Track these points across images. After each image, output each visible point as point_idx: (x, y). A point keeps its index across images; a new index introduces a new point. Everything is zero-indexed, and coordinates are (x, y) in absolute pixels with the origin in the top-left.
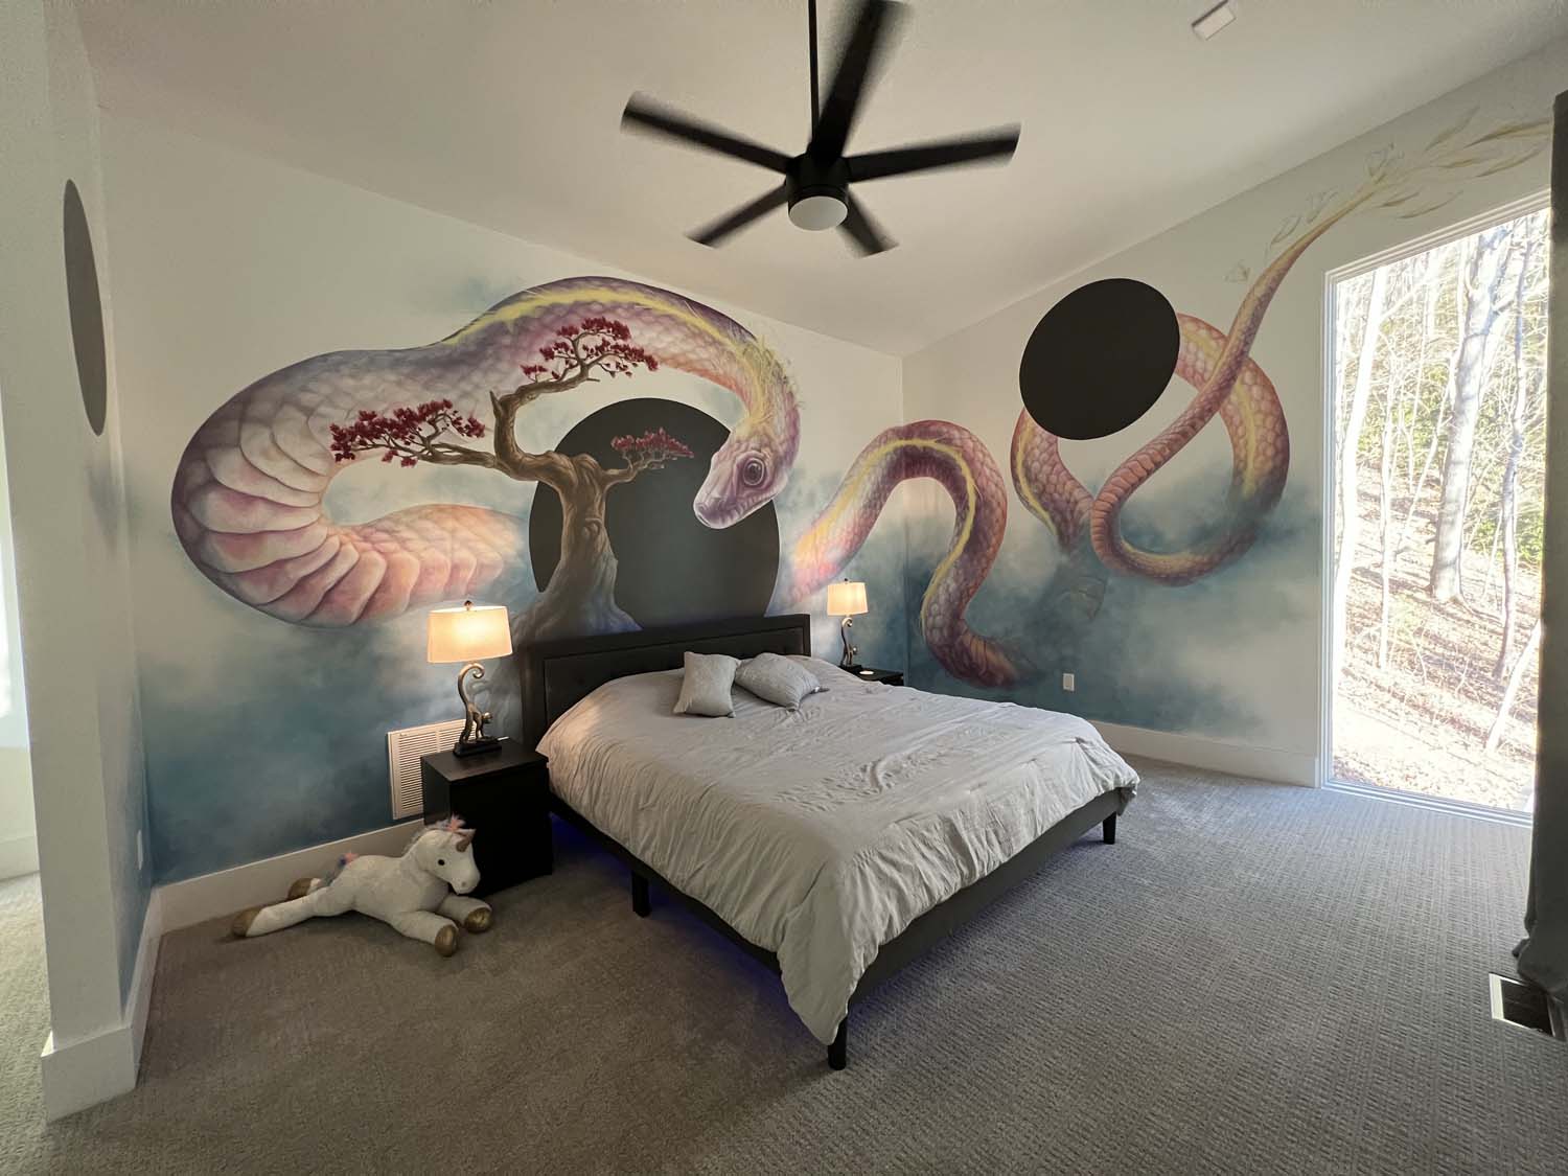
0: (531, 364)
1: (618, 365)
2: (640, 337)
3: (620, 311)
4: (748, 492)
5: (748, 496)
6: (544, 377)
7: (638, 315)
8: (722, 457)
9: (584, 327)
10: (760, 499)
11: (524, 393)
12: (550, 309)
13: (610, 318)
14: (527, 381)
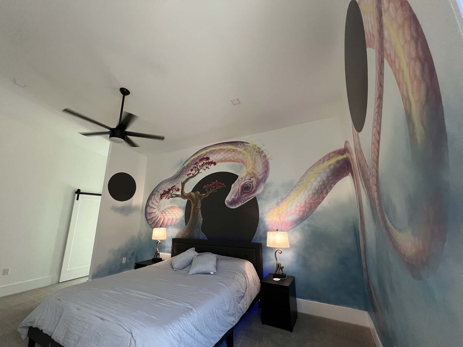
0: (188, 173)
1: (206, 167)
2: (212, 158)
3: (208, 154)
4: (245, 195)
5: (245, 196)
6: (191, 175)
7: (212, 153)
8: (235, 185)
9: (199, 161)
10: (250, 196)
11: (187, 180)
12: (192, 161)
13: (205, 157)
14: (187, 177)
